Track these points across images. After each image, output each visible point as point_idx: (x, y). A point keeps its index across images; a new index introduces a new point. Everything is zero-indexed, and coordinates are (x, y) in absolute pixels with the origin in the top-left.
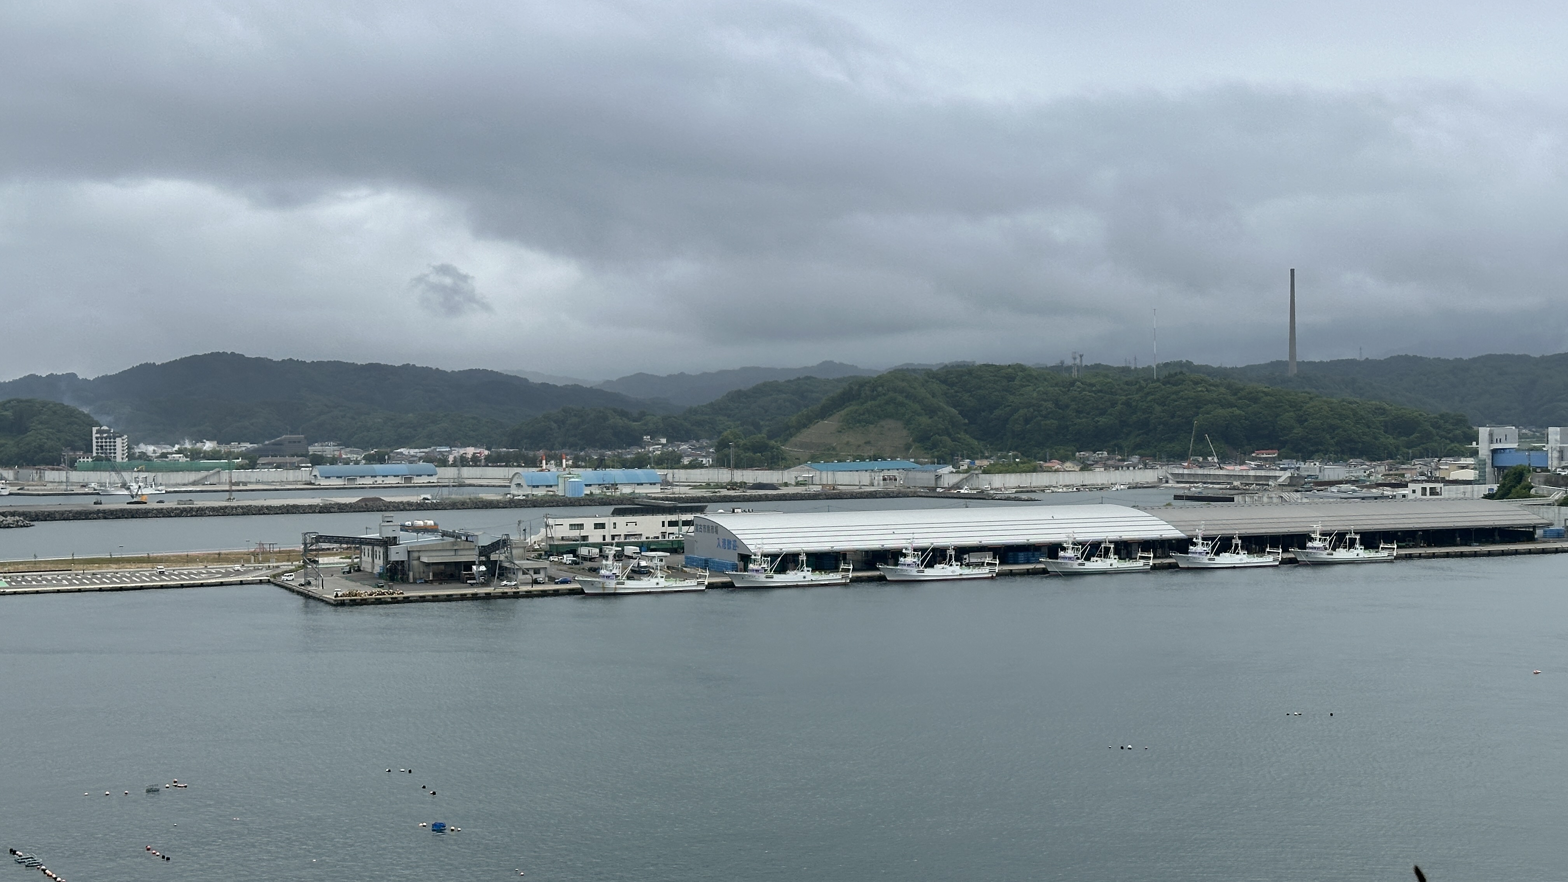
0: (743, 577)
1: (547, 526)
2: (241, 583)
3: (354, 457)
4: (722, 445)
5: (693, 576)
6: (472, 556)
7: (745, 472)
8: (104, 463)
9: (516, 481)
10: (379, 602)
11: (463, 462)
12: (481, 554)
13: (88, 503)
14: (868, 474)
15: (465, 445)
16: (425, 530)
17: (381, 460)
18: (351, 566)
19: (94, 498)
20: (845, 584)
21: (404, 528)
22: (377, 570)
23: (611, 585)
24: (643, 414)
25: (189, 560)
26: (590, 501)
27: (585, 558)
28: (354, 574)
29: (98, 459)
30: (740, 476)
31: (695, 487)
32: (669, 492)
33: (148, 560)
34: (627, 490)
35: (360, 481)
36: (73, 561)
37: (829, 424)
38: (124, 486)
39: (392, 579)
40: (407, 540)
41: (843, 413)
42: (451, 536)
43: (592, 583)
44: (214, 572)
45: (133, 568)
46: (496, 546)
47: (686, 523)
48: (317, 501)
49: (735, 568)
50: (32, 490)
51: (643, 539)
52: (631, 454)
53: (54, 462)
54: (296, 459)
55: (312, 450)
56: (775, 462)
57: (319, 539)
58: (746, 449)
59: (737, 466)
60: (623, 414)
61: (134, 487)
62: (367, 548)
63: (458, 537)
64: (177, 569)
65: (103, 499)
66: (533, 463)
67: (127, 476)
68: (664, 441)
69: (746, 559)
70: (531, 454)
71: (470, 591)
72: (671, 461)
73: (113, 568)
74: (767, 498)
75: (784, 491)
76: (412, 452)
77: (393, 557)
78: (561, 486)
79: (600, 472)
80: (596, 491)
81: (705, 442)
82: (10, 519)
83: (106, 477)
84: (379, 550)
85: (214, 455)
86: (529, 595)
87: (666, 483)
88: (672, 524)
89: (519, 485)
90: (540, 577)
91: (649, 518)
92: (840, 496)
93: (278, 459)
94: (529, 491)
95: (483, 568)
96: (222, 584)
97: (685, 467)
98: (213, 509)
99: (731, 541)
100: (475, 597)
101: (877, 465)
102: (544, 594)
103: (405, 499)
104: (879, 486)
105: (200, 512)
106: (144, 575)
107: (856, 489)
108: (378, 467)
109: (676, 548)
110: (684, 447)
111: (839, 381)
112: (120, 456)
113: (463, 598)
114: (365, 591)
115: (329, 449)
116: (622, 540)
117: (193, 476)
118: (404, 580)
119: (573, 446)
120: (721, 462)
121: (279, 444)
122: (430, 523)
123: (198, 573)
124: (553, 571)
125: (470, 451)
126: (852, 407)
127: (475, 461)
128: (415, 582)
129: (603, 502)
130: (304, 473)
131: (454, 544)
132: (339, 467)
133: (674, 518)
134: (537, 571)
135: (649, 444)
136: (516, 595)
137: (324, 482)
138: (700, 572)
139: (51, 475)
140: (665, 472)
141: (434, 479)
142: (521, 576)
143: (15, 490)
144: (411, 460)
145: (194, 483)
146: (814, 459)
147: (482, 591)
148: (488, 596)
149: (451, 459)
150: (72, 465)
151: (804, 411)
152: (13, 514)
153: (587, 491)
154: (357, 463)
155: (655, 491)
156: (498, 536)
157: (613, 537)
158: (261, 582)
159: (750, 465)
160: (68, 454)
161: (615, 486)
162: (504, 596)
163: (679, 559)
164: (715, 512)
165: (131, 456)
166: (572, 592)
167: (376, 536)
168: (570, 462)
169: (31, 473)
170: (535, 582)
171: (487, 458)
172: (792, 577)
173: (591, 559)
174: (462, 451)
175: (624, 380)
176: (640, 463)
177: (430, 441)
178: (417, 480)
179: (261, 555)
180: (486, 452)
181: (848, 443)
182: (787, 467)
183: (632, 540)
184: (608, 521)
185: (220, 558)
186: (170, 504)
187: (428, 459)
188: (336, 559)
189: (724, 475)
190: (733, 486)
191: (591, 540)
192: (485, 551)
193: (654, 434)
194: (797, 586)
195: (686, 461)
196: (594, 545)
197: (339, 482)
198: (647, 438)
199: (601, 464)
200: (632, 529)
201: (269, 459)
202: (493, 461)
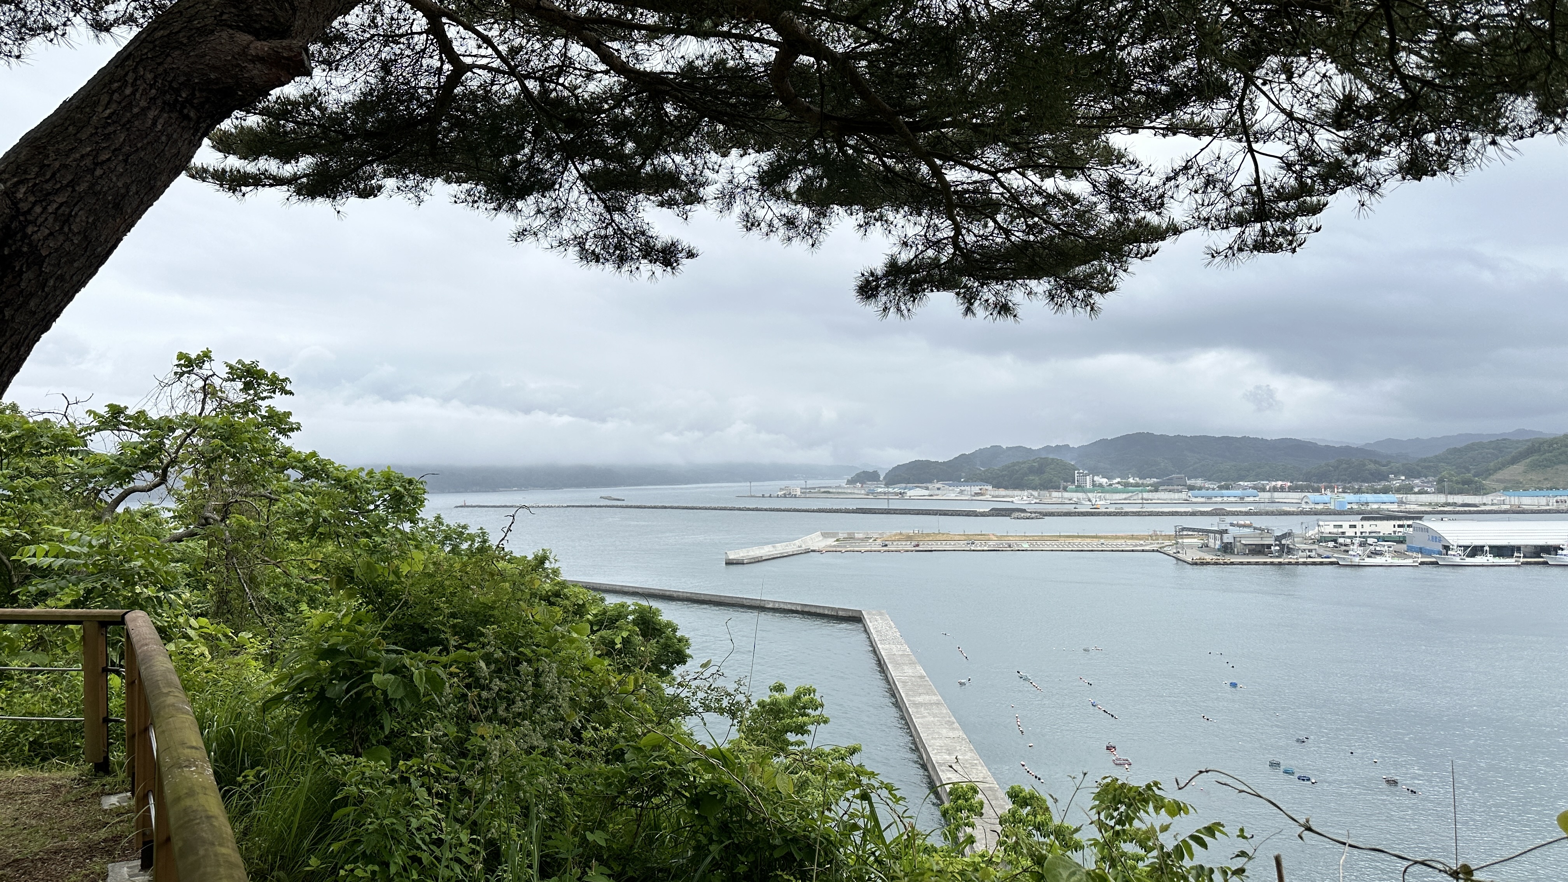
0: (1444, 559)
1: (1319, 526)
2: (1143, 551)
3: (1212, 486)
4: (1441, 481)
5: (1411, 557)
6: (1271, 541)
7: (1455, 497)
8: (1080, 488)
9: (1305, 500)
10: (1216, 564)
11: (1275, 489)
12: (1276, 540)
13: (1071, 508)
14: (1544, 499)
15: (1277, 480)
16: (1244, 526)
17: (1227, 488)
18: (1203, 544)
19: (1074, 506)
20: (1518, 566)
21: (1232, 525)
22: (1217, 547)
23: (1357, 560)
24: (1389, 463)
25: (1117, 538)
26: (1351, 512)
27: (1341, 544)
28: (1204, 548)
29: (1077, 487)
30: (1451, 499)
31: (1421, 505)
32: (1403, 508)
33: (1096, 537)
34: (1375, 506)
35: (1214, 500)
36: (1060, 536)
37: (1519, 468)
38: (1090, 500)
39: (1225, 552)
40: (1234, 531)
41: (1528, 461)
42: (1260, 529)
43: (1344, 559)
44: (1130, 544)
45: (1089, 540)
46: (1284, 536)
47: (1409, 526)
48: (1189, 509)
49: (1440, 553)
50: (1046, 501)
51: (1381, 534)
52: (1379, 486)
53: (1057, 488)
54: (1180, 487)
55: (1188, 482)
56: (1478, 490)
57: (1183, 529)
58: (1457, 483)
59: (1451, 493)
60: (1376, 462)
61: (1094, 502)
62: (1212, 535)
63: (1263, 530)
64: (1111, 542)
65: (1077, 506)
66: (1317, 490)
67: (1090, 495)
68: (1403, 478)
69: (1447, 548)
70: (1316, 485)
71: (1269, 560)
72: (1409, 490)
73: (1079, 540)
74: (1470, 512)
75: (1483, 508)
76: (1246, 484)
77: (1225, 541)
78: (1332, 503)
79: (1358, 496)
80: (1355, 506)
81: (1431, 479)
82: (1033, 515)
83: (1081, 495)
84: (1218, 536)
85: (1137, 485)
86: (1305, 564)
87: (1401, 502)
88: (1399, 526)
89: (1306, 502)
90: (1313, 554)
91: (1385, 522)
92: (1523, 512)
93: (1171, 487)
94: (1313, 506)
95: (1277, 548)
96: (1133, 551)
97: (1415, 493)
98: (1133, 512)
99: (1437, 538)
100: (1272, 563)
101: (1551, 493)
102: (1314, 564)
103: (1238, 509)
104: (1553, 506)
105: (1126, 514)
106: (1094, 544)
107: (1535, 508)
108: (1224, 492)
109: (1401, 541)
110: (1417, 481)
111: (1527, 441)
112: (1089, 485)
113: (1265, 563)
114: (1208, 557)
115: (1199, 482)
116: (1367, 534)
117: (1124, 496)
118: (1232, 553)
119: (1344, 481)
120: (1440, 491)
121: (1171, 479)
122: (1248, 522)
123: (1121, 544)
124: (1321, 551)
125: (1279, 483)
126: (1536, 457)
127: (1282, 489)
128: (1238, 554)
129: (1358, 513)
130: (1183, 495)
131: (1261, 534)
132: (1203, 492)
133: (1401, 523)
134: (1310, 551)
135: (1393, 480)
136: (1297, 564)
137: (1194, 500)
138: (1415, 555)
139: (1055, 494)
140: (1401, 496)
141: (1257, 499)
142: (1300, 553)
143: (1037, 501)
144: (1244, 488)
145: (1125, 499)
146: (1506, 489)
147: (1276, 560)
148: (1280, 564)
149: (1268, 488)
150: (1065, 489)
151: (1500, 460)
152: (1035, 513)
153: (1349, 506)
154: (1214, 489)
155: (1394, 507)
156: (1286, 531)
157: (1362, 533)
158: (1153, 551)
159: (1460, 492)
160: (1063, 484)
161: (1367, 503)
162: (1290, 563)
163: (1403, 547)
164: (1430, 520)
165: (1094, 485)
166: (1332, 563)
167: (1216, 528)
168: (1340, 490)
169: (1046, 493)
170: (1310, 557)
171: (1289, 487)
172: (1479, 560)
173: (1345, 545)
174: (1274, 483)
175: (1378, 443)
176: (1385, 491)
177: (1257, 477)
178: (1247, 499)
179: (1154, 537)
180: (1289, 484)
181: (1531, 480)
182: (1485, 494)
183: (1373, 535)
184: (1359, 524)
185: (1132, 537)
186: (1112, 509)
187: (1254, 488)
188: (1195, 540)
189: (1441, 498)
190: (1448, 504)
191: (1347, 534)
192: (1278, 539)
193: (1397, 474)
194: (1483, 566)
195: (1416, 490)
196: (1349, 537)
197: (1203, 500)
198: (1392, 476)
199: (1359, 491)
200: (1373, 529)
201: (1165, 487)
202: (1291, 489)
